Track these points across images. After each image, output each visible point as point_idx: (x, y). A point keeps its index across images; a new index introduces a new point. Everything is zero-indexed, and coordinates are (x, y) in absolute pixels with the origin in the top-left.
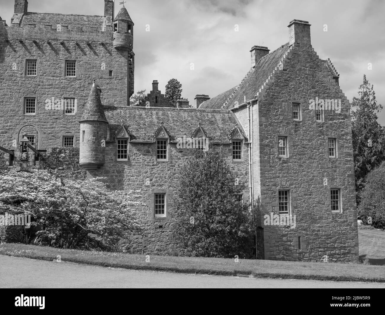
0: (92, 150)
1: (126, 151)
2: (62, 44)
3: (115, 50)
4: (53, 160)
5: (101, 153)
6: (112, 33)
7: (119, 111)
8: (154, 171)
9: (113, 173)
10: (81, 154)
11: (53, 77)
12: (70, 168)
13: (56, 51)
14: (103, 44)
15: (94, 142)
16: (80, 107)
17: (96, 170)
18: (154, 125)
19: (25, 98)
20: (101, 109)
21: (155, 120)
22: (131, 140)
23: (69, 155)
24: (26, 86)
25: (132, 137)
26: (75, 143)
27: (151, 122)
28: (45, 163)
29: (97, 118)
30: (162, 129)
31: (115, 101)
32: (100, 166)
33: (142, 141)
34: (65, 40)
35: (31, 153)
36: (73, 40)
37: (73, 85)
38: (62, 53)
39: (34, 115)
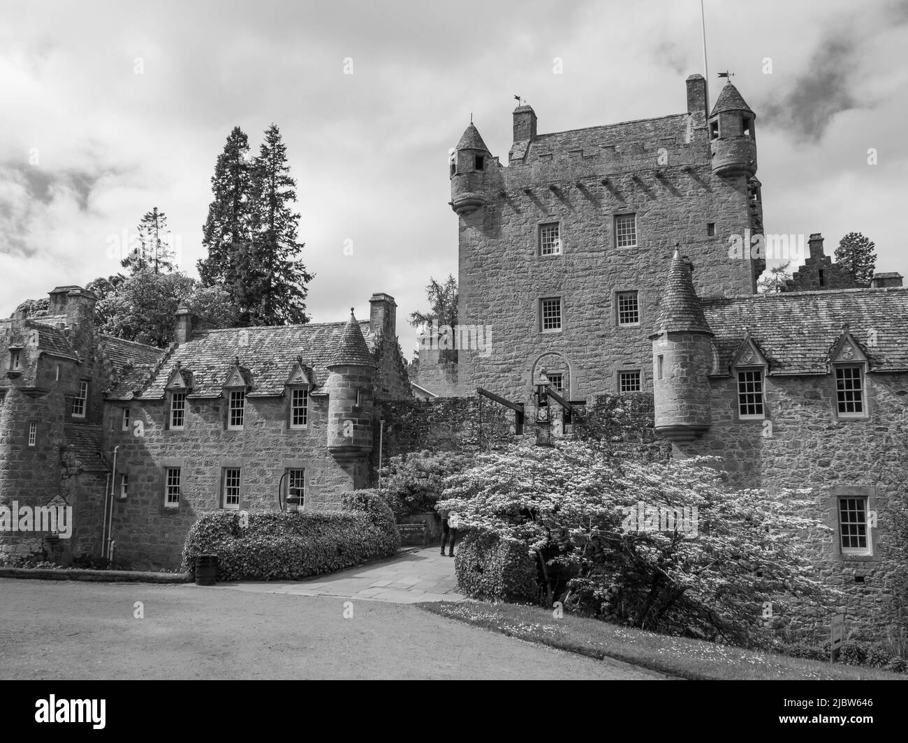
0: (681, 397)
1: (759, 398)
2: (605, 183)
3: (718, 179)
4: (599, 421)
5: (702, 403)
6: (707, 143)
7: (736, 307)
8: (834, 442)
9: (732, 447)
10: (659, 407)
11: (591, 252)
12: (636, 437)
13: (595, 200)
14: (689, 170)
15: (685, 380)
16: (649, 308)
17: (692, 440)
18: (825, 332)
19: (541, 299)
20: (694, 306)
21: (827, 322)
22: (769, 371)
23: (633, 410)
24: (542, 276)
25: (772, 364)
26: (643, 385)
27: (816, 326)
28: (584, 427)
29: (687, 326)
30: (847, 340)
31: (725, 288)
32: (700, 433)
33: (798, 371)
34: (610, 175)
35: (555, 407)
36: (626, 173)
37: (632, 264)
38: (606, 201)
39: (559, 333)
